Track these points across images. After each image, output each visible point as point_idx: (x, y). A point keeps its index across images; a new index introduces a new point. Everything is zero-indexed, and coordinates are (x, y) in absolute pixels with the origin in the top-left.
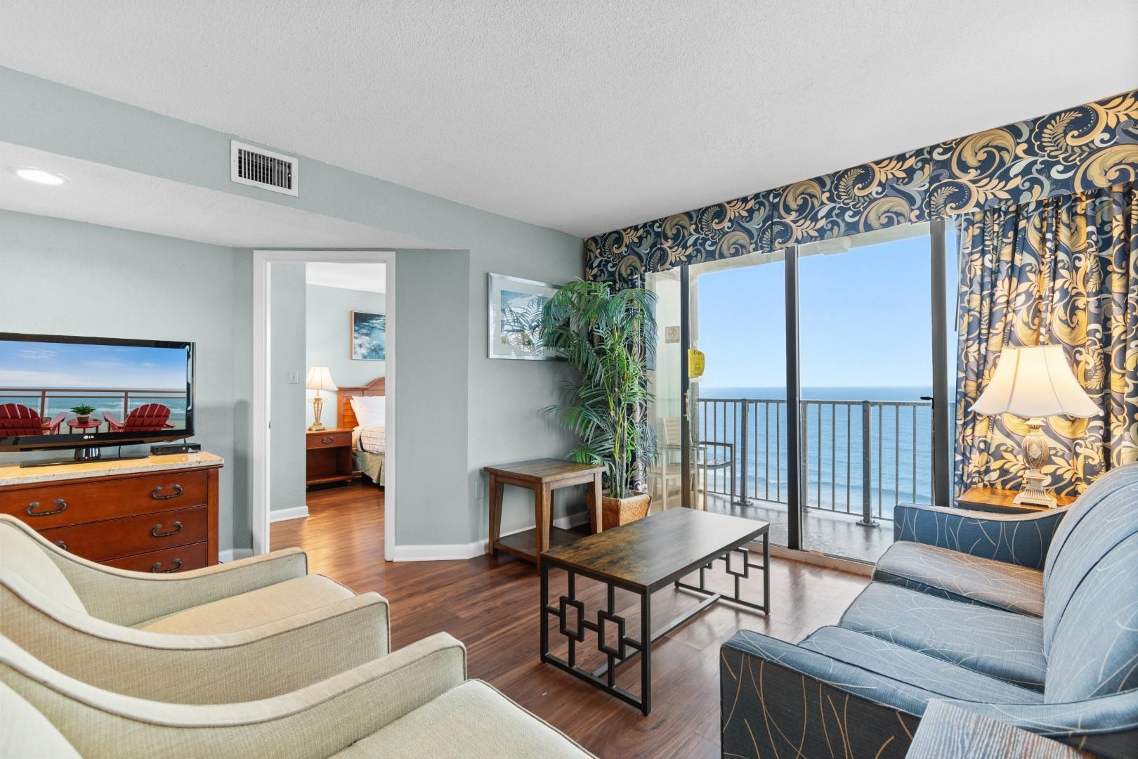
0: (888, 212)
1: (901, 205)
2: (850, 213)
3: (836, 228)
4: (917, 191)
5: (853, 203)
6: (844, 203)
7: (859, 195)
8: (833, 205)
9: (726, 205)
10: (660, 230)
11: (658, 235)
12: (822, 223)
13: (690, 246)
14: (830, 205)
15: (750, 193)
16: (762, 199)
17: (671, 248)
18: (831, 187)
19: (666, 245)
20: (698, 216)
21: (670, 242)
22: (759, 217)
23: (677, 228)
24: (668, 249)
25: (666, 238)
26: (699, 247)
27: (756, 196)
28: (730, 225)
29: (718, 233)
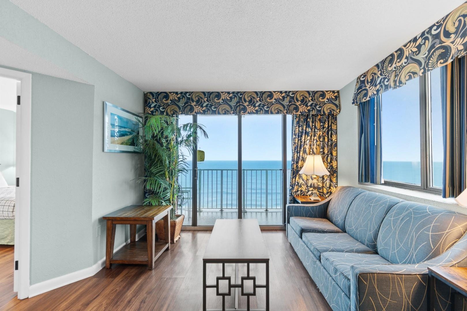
0: (277, 109)
1: (281, 107)
2: (266, 107)
3: (261, 111)
4: (286, 105)
5: (266, 104)
6: (264, 103)
7: (269, 101)
8: (261, 103)
9: (221, 93)
10: (189, 97)
11: (188, 99)
12: (257, 108)
13: (204, 107)
14: (260, 103)
15: (231, 90)
16: (235, 94)
17: (195, 106)
18: (260, 97)
19: (193, 104)
20: (209, 95)
21: (195, 103)
22: (235, 100)
23: (198, 98)
24: (194, 106)
25: (193, 101)
26: (209, 108)
27: (233, 93)
28: (222, 101)
29: (217, 104)
